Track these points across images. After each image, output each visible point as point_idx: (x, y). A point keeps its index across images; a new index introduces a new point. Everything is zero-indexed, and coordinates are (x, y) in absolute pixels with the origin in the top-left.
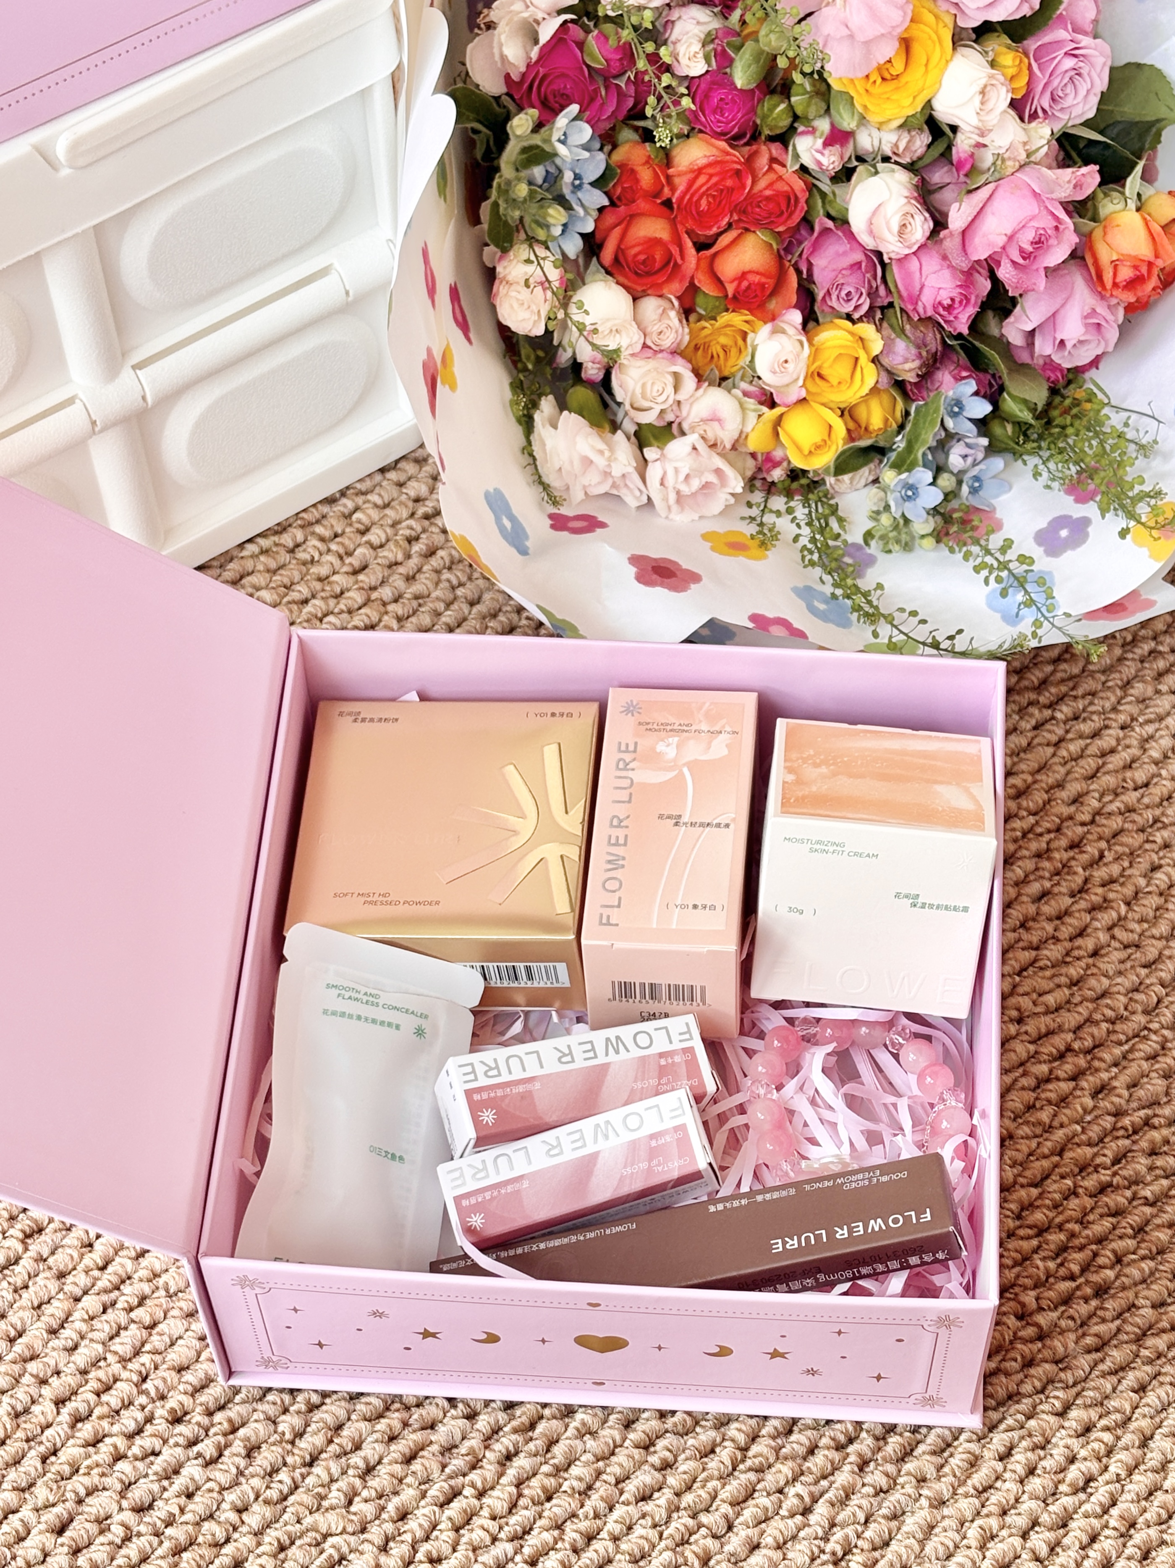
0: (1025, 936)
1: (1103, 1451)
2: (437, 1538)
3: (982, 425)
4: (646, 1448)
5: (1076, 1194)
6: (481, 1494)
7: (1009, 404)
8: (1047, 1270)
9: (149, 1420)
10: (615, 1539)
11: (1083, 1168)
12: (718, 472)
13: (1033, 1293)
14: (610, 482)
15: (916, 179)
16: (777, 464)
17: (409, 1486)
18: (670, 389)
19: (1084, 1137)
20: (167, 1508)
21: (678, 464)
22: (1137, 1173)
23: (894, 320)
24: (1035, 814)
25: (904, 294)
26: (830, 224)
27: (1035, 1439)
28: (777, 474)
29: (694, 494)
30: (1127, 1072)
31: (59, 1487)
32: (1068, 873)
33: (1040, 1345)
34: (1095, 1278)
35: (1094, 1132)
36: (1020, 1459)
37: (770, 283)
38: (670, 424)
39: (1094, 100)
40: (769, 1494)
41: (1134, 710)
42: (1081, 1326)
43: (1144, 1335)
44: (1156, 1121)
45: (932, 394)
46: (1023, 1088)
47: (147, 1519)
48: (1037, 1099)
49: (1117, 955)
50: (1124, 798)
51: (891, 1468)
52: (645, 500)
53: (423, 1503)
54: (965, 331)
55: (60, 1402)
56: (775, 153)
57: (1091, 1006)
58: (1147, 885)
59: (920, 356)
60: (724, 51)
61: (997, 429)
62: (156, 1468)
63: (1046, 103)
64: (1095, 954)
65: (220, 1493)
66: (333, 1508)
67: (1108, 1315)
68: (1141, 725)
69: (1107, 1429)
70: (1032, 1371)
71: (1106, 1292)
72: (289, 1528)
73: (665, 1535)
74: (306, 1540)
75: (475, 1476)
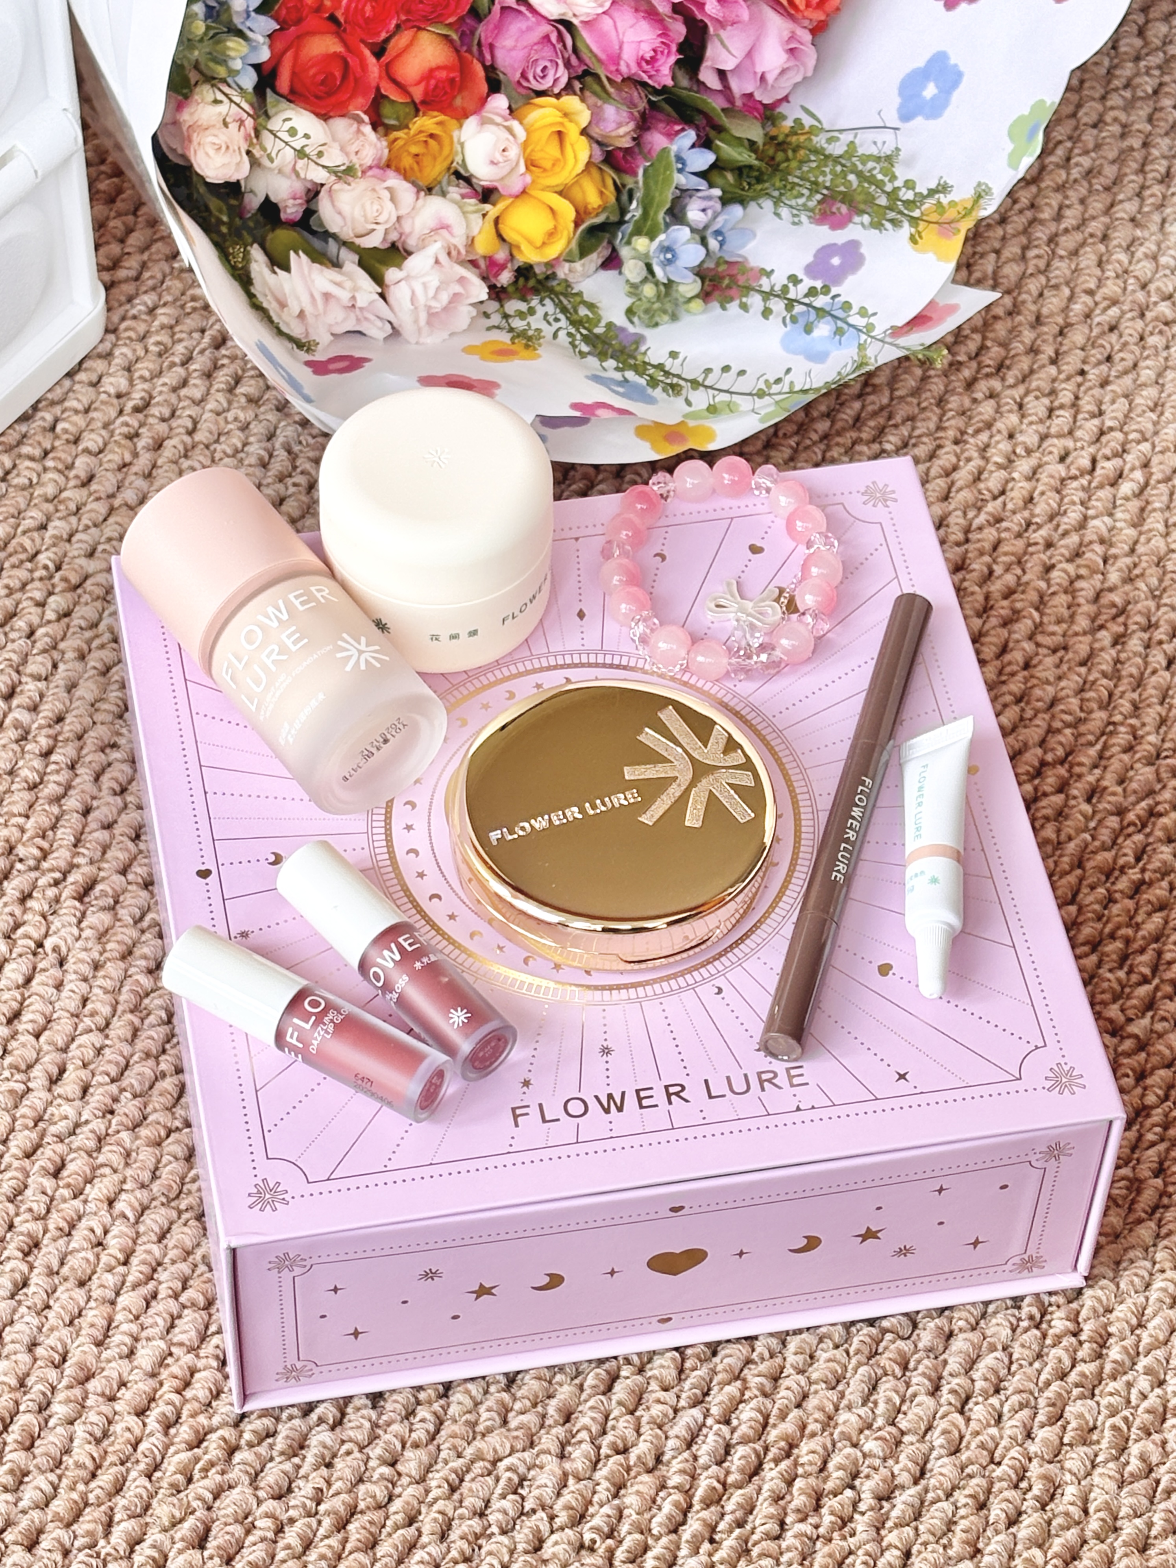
5: (1112, 900)
7: (726, 151)
8: (1119, 981)
11: (1109, 873)
13: (1116, 1007)
19: (1097, 843)
22: (1165, 863)
30: (1111, 768)
33: (1144, 1054)
35: (1105, 835)
41: (960, 422)
49: (1050, 661)
57: (1047, 717)
58: (1049, 587)
64: (1027, 666)
68: (973, 436)
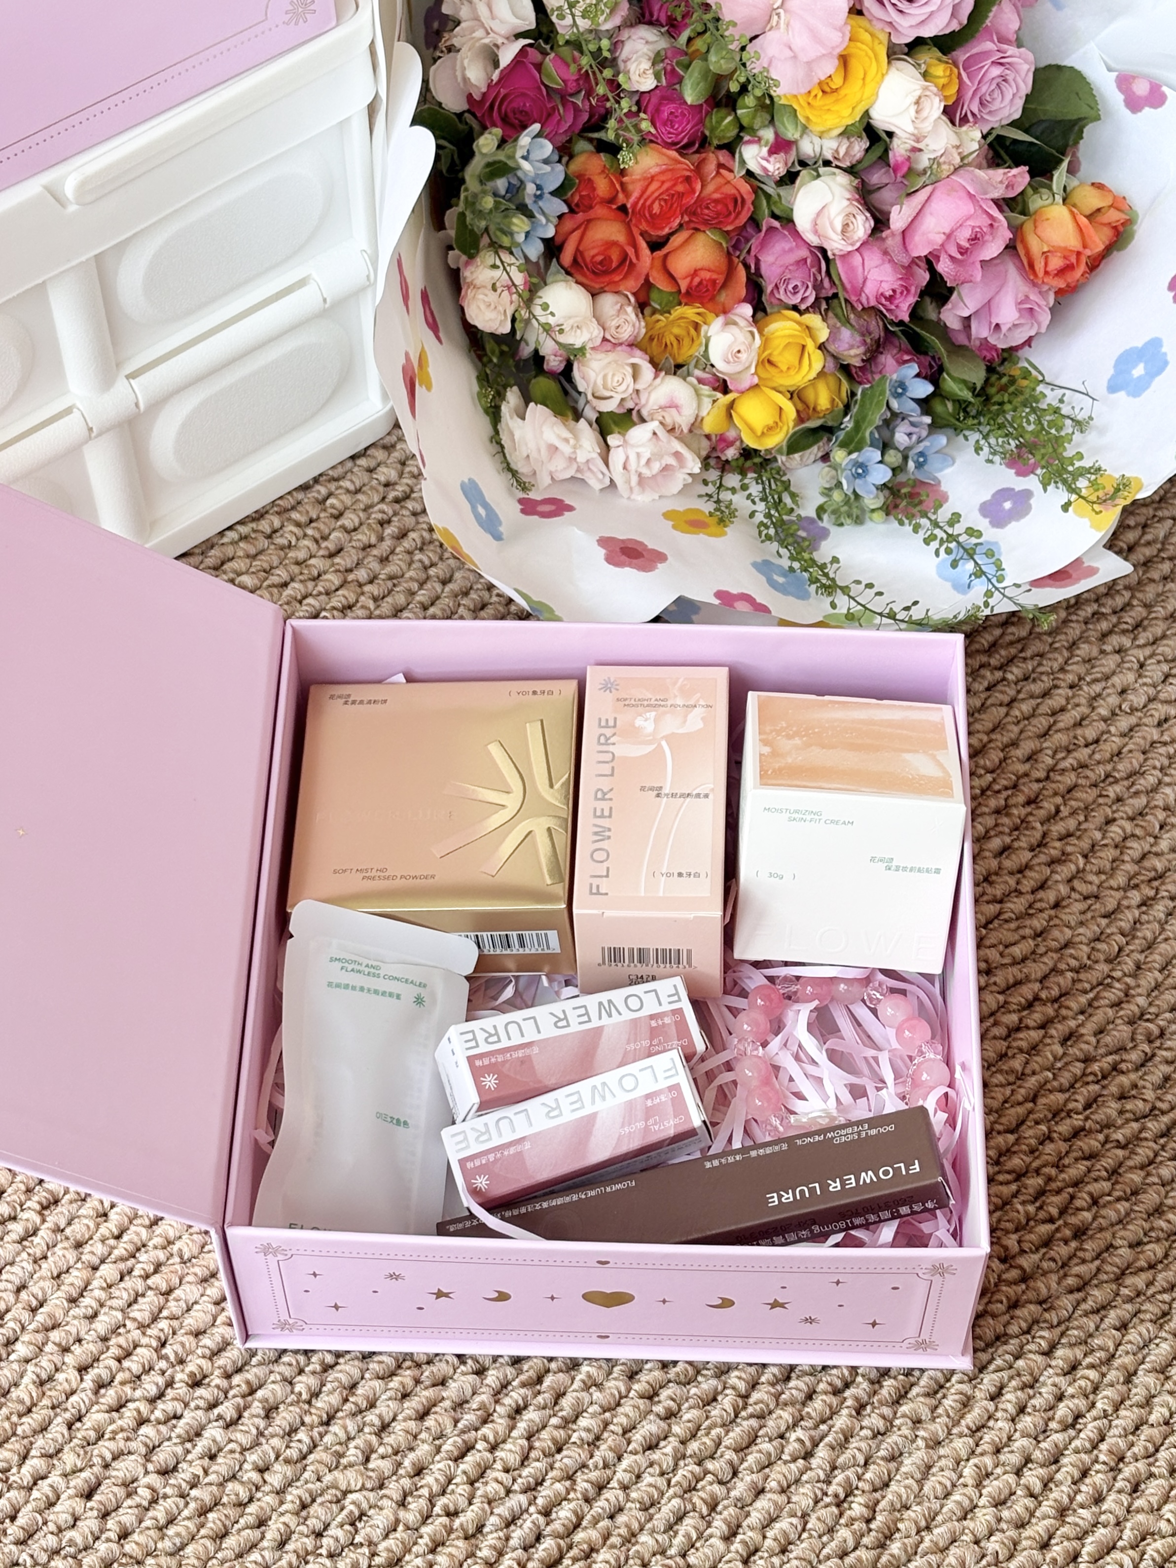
0: (989, 890)
1: (1089, 1389)
2: (453, 1492)
3: (925, 404)
4: (650, 1398)
5: (1050, 1138)
6: (493, 1448)
7: (949, 384)
8: (1027, 1213)
9: (170, 1384)
10: (625, 1488)
11: (1057, 1114)
12: (677, 455)
13: (1015, 1237)
14: (575, 466)
15: (856, 182)
16: (730, 444)
17: (423, 1442)
18: (629, 379)
19: (1055, 1084)
20: (191, 1470)
21: (639, 450)
22: (1108, 1117)
23: (839, 310)
24: (992, 772)
25: (848, 286)
26: (776, 224)
27: (1024, 1379)
28: (731, 453)
29: (654, 477)
30: (1094, 1019)
31: (86, 1453)
32: (1027, 829)
33: (1024, 1286)
34: (1073, 1220)
35: (1065, 1079)
36: (1010, 1399)
37: (721, 279)
38: (630, 411)
39: (1020, 103)
40: (771, 1440)
41: (1081, 669)
42: (1062, 1267)
43: (1123, 1274)
44: (1123, 1066)
45: (877, 377)
46: (995, 1038)
47: (172, 1481)
48: (1008, 1047)
49: (1077, 907)
50: (1075, 754)
51: (886, 1411)
52: (608, 482)
53: (437, 1458)
54: (906, 319)
55: (82, 1369)
56: (722, 160)
57: (1055, 956)
58: (1103, 838)
59: (864, 342)
60: (673, 70)
61: (938, 407)
62: (178, 1430)
63: (975, 108)
64: (1057, 905)
65: (241, 1453)
66: (351, 1465)
67: (1088, 1256)
68: (1088, 684)
69: (1092, 1366)
70: (1018, 1312)
71: (1084, 1233)
72: (310, 1486)
73: (673, 1482)
74: (327, 1497)
75: (486, 1430)
